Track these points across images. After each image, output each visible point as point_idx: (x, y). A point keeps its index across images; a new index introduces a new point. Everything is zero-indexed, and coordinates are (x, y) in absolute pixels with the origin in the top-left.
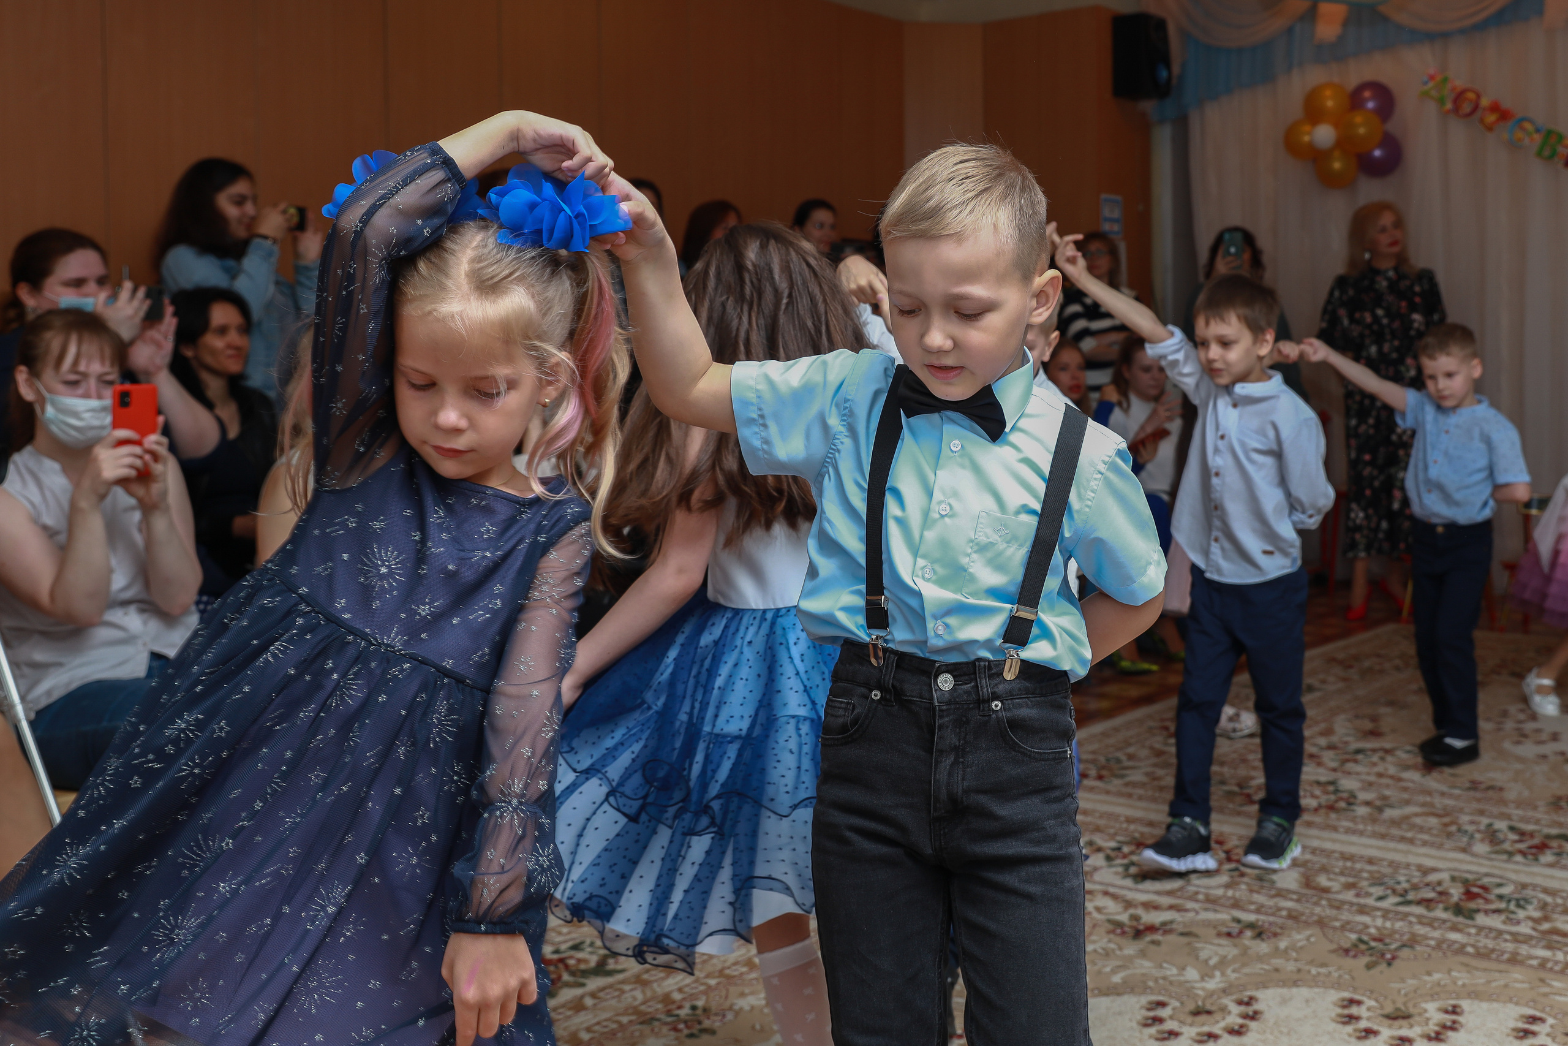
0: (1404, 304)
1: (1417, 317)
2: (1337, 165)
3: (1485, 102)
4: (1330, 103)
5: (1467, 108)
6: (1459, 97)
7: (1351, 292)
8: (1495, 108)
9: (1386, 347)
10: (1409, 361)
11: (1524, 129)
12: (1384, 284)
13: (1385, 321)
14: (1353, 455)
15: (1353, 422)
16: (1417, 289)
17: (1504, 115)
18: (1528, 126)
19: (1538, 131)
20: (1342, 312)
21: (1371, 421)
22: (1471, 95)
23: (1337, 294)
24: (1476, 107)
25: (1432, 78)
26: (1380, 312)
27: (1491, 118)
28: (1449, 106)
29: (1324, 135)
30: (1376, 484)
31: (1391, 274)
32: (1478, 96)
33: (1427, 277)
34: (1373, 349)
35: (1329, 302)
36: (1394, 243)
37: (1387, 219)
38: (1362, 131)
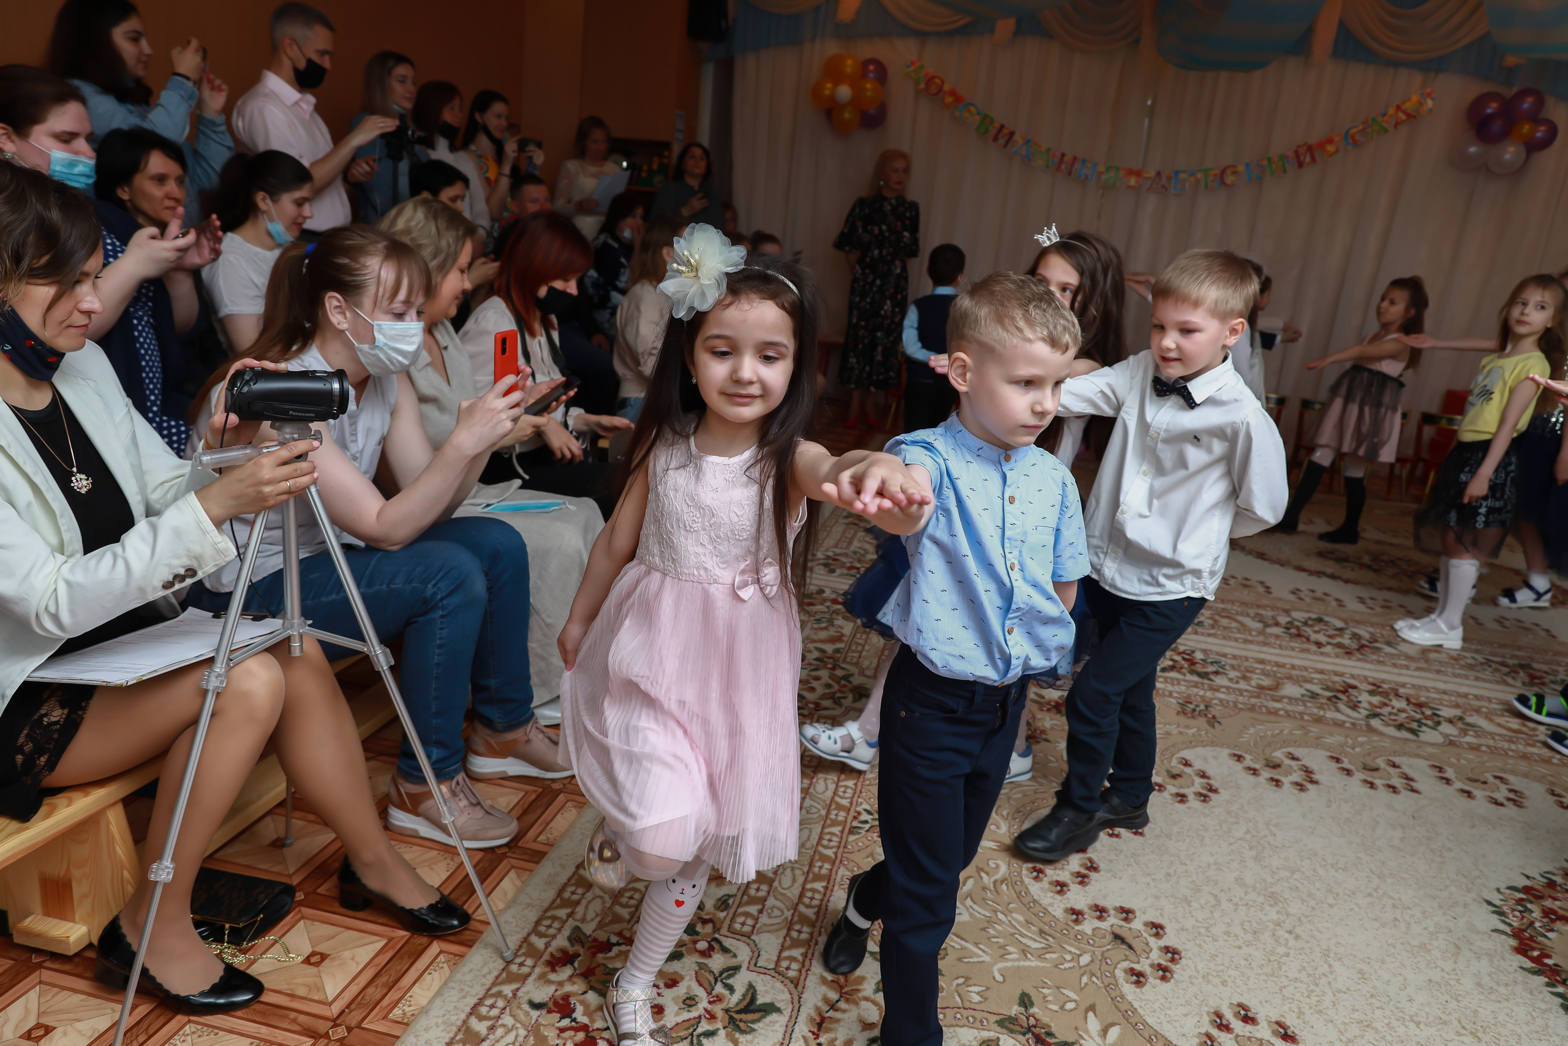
0: (899, 224)
1: (906, 234)
2: (847, 115)
3: (946, 87)
4: (849, 70)
5: (934, 90)
6: (930, 80)
7: (867, 211)
8: (953, 93)
9: (885, 252)
10: (898, 263)
11: (969, 111)
12: (889, 208)
13: (887, 234)
14: (855, 321)
15: (857, 299)
16: (908, 214)
17: (958, 99)
18: (972, 109)
19: (978, 114)
20: (859, 224)
21: (868, 300)
22: (938, 81)
23: (857, 210)
24: (940, 90)
25: (913, 63)
26: (884, 227)
27: (949, 99)
28: (922, 86)
29: (844, 92)
30: (866, 341)
31: (893, 201)
32: (943, 82)
33: (914, 207)
34: (876, 252)
35: (850, 215)
36: (899, 183)
37: (899, 164)
38: (869, 94)
